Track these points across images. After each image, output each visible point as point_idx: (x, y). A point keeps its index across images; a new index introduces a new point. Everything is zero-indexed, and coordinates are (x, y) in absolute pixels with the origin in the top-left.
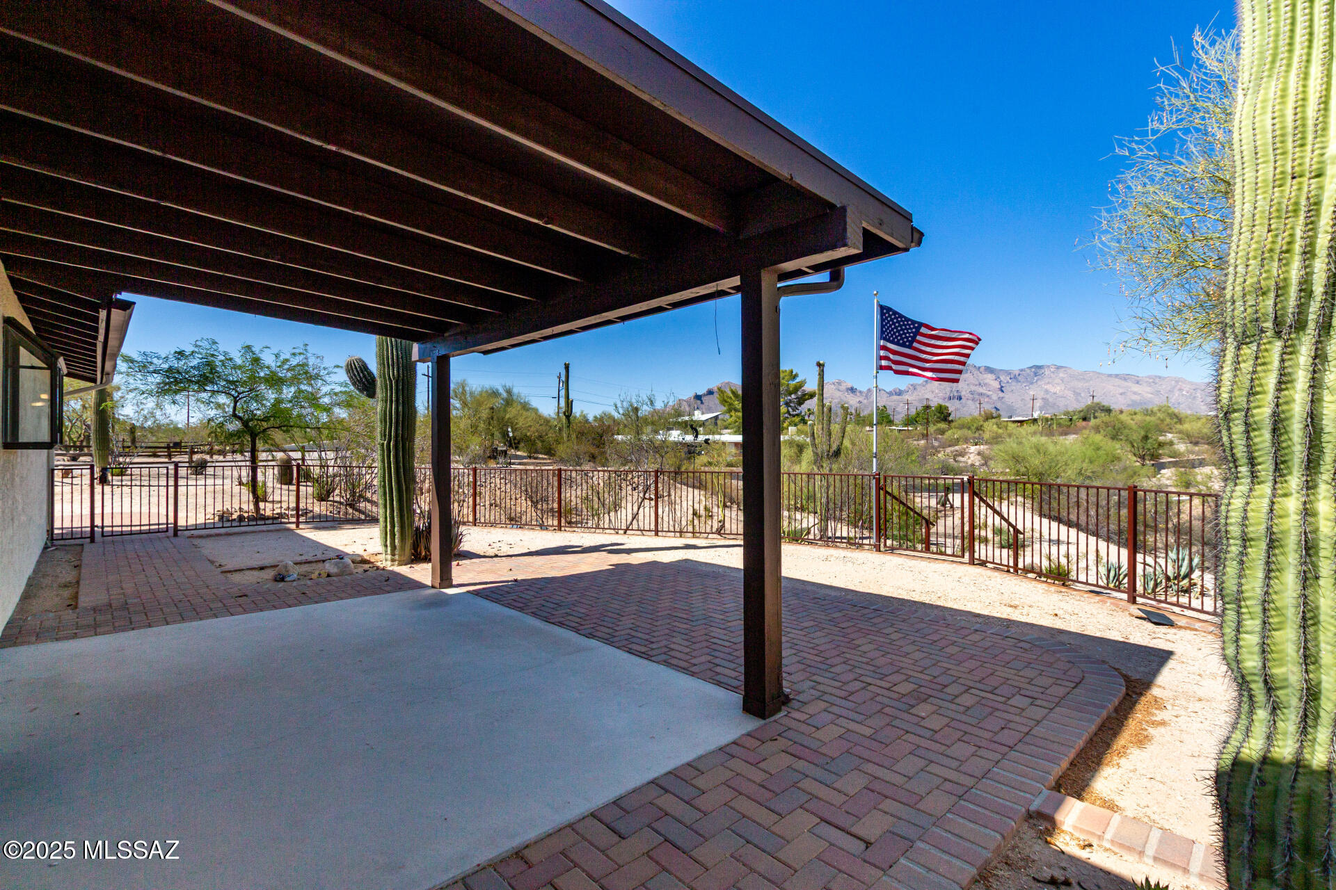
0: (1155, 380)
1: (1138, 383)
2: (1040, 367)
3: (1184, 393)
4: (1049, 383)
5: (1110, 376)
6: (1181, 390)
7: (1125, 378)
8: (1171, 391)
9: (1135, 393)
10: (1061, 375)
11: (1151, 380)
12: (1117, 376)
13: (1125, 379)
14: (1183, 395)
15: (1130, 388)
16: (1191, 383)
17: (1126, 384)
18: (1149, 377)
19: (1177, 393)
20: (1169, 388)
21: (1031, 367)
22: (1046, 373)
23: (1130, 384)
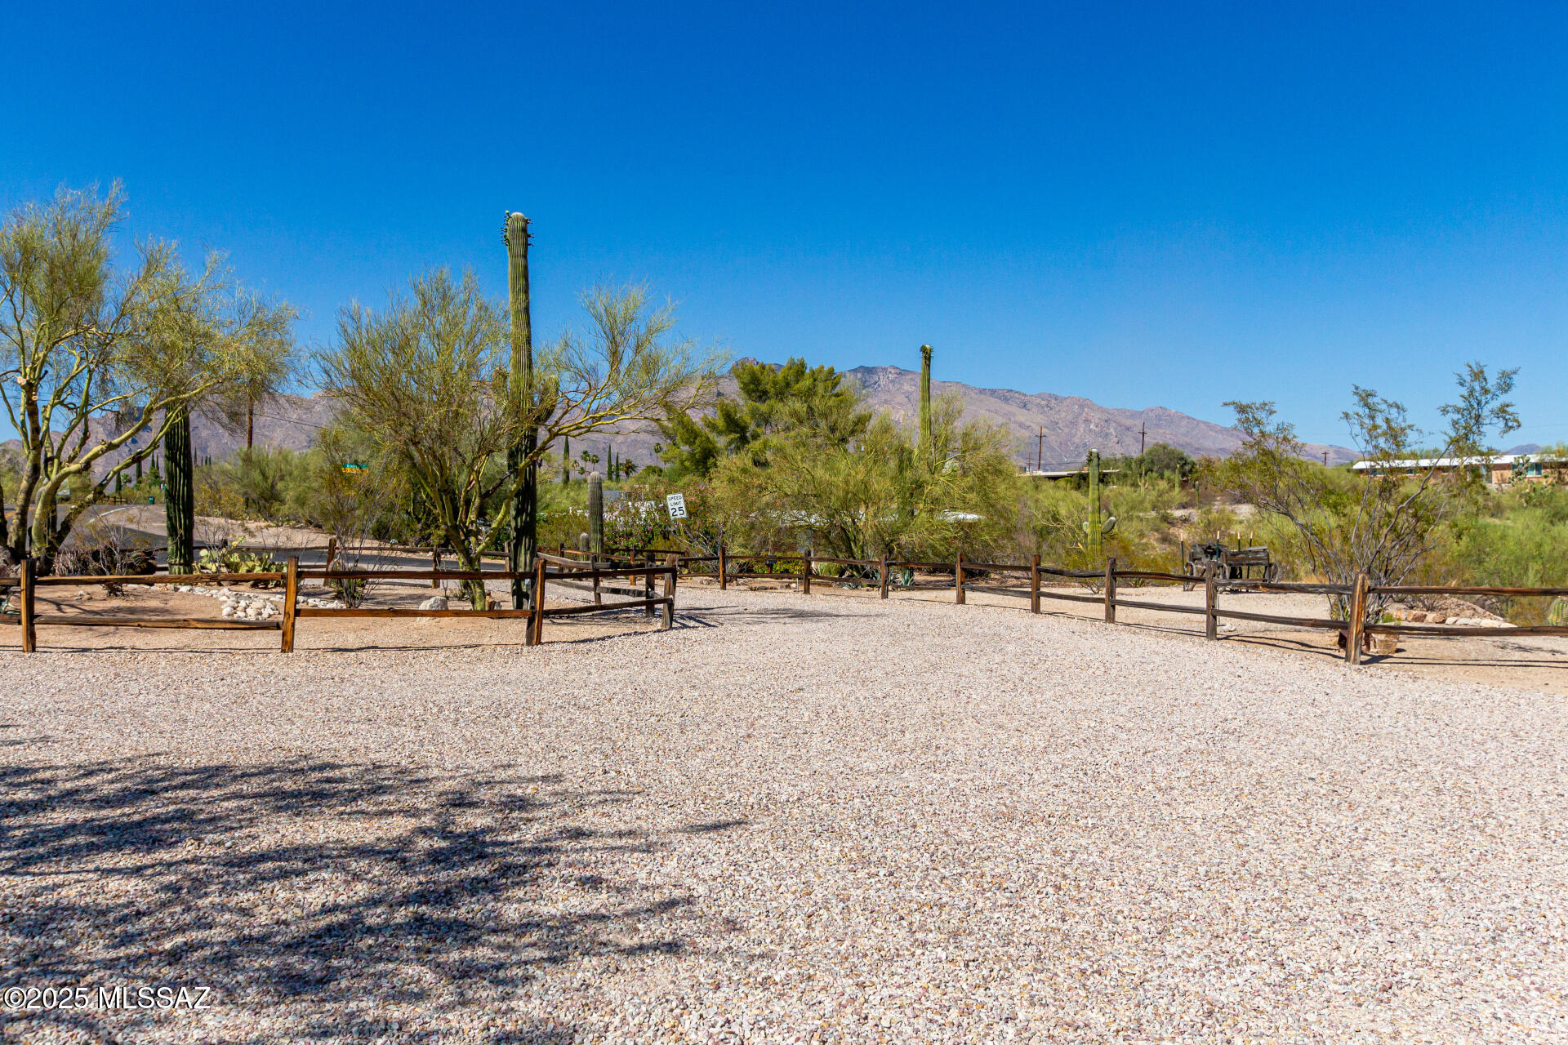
0: (1050, 402)
1: (1025, 406)
2: (870, 371)
3: (1092, 426)
4: (886, 402)
5: (982, 391)
6: (1087, 421)
7: (1005, 396)
8: (1073, 424)
9: (1021, 425)
10: (906, 387)
11: (1044, 403)
12: (993, 392)
13: (1006, 400)
14: (1090, 430)
15: (1014, 415)
16: (1102, 410)
17: (1007, 408)
18: (1039, 396)
19: (1082, 427)
20: (1070, 417)
21: (855, 371)
22: (882, 383)
23: (1014, 409)
